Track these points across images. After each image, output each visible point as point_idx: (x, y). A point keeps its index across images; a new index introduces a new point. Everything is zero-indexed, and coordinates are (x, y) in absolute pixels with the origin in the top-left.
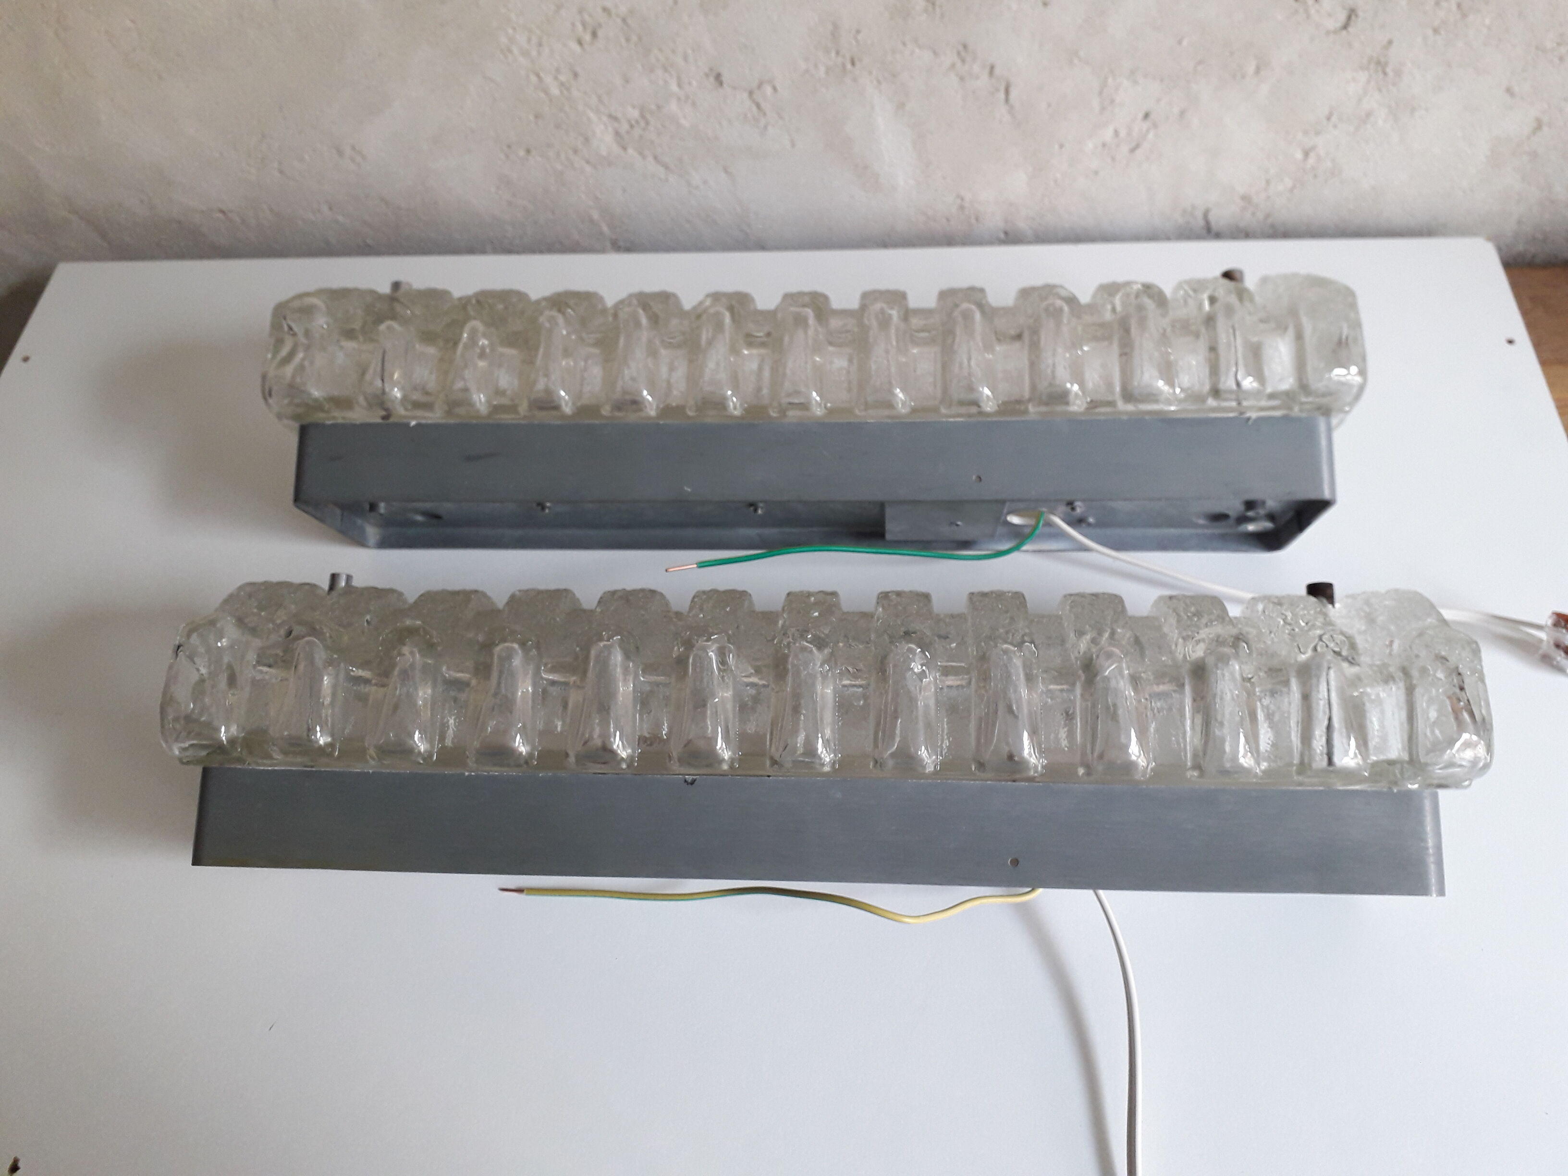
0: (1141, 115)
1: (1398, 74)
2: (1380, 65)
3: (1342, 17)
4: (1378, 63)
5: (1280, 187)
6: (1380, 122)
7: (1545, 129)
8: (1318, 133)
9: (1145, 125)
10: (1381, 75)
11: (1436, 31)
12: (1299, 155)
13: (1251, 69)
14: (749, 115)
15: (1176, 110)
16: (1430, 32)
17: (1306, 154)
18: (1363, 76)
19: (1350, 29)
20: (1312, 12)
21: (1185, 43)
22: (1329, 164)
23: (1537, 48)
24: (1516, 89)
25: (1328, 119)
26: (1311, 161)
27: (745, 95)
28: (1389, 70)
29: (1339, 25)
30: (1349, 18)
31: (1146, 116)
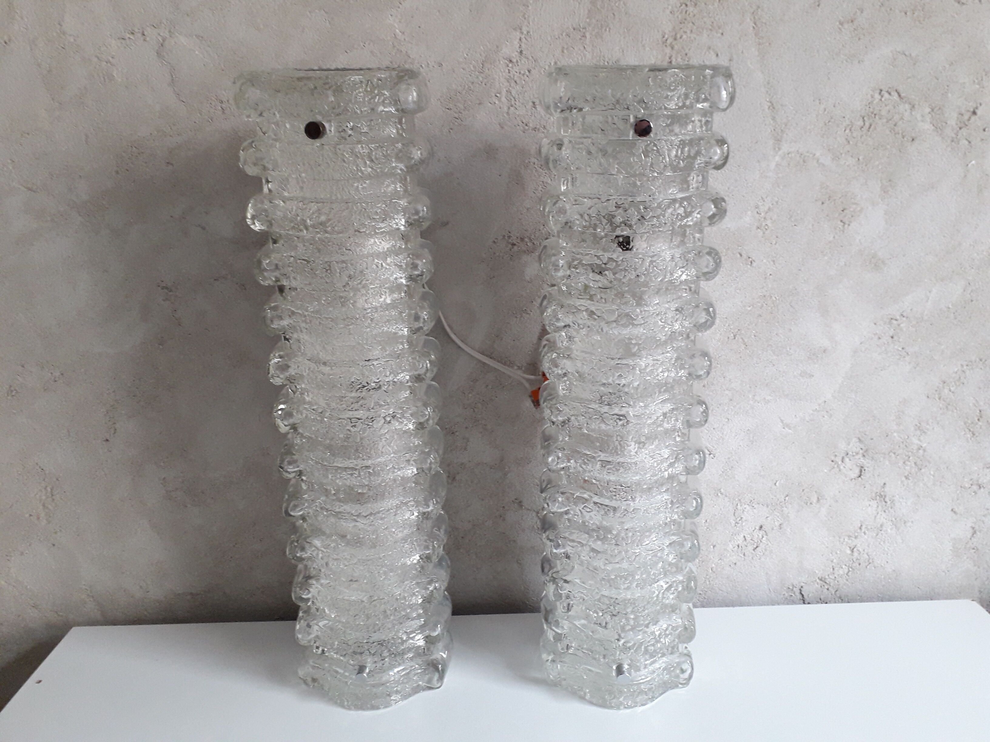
0: (758, 528)
1: (893, 501)
2: (881, 497)
3: (857, 471)
4: (881, 496)
5: (841, 572)
6: (889, 531)
7: (978, 533)
8: (856, 537)
9: (761, 532)
10: (884, 503)
11: (907, 478)
12: (849, 552)
13: (814, 500)
14: (535, 527)
15: (777, 524)
16: (904, 479)
17: (852, 551)
18: (874, 504)
19: (862, 477)
20: (842, 467)
21: (777, 484)
22: (866, 556)
23: (961, 487)
24: (956, 510)
25: (860, 528)
26: (856, 554)
27: (534, 514)
28: (887, 499)
29: (856, 475)
30: (861, 471)
31: (761, 527)
